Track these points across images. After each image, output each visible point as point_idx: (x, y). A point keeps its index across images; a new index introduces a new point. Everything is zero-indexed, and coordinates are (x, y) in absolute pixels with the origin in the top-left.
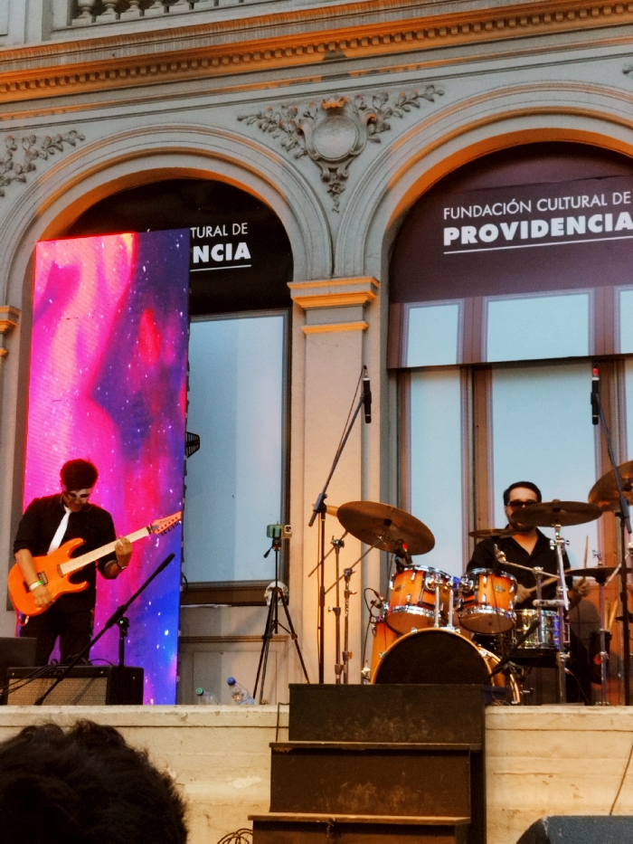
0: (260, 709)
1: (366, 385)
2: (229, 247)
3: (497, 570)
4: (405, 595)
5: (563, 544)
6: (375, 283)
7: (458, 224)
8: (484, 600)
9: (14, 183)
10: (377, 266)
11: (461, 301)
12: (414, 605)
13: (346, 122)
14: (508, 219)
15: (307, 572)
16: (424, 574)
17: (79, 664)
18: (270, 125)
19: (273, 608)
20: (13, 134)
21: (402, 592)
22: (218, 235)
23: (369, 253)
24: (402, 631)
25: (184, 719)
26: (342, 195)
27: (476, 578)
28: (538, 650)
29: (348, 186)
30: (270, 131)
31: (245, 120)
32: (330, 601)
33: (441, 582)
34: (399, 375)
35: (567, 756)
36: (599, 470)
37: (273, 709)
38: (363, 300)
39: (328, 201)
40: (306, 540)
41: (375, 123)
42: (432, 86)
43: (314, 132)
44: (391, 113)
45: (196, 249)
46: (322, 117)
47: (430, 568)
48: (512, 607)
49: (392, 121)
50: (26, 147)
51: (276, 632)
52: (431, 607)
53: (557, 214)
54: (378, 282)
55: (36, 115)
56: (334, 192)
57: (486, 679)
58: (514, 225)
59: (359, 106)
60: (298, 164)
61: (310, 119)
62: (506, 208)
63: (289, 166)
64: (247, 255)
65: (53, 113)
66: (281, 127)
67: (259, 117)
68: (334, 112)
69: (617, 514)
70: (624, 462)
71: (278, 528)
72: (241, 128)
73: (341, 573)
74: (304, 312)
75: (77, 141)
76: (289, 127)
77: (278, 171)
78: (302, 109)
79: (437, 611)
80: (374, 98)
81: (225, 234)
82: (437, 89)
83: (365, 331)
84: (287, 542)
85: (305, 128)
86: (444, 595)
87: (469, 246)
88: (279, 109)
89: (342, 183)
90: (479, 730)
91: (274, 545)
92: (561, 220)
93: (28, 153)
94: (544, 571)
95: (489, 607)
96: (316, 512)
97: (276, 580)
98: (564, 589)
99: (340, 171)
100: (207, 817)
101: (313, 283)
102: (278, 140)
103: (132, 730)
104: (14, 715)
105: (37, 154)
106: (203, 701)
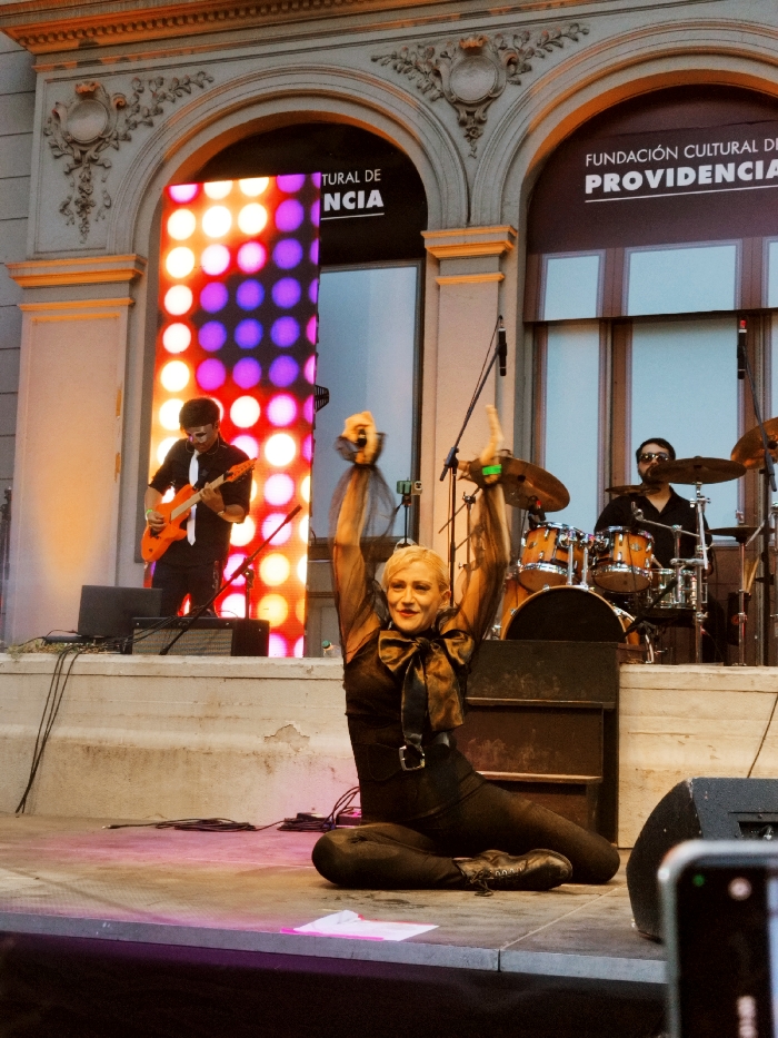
1: (502, 336)
2: (361, 194)
3: (634, 529)
4: (538, 553)
5: (704, 502)
6: (512, 232)
7: (601, 171)
8: (619, 559)
9: (141, 127)
10: (514, 213)
11: (602, 252)
12: (547, 562)
13: (485, 63)
14: (654, 166)
15: (437, 528)
16: (558, 531)
17: (204, 616)
18: (405, 66)
20: (140, 75)
21: (535, 549)
22: (350, 181)
23: (507, 200)
24: (533, 588)
25: (309, 672)
26: (480, 139)
27: (613, 536)
28: (673, 610)
29: (487, 130)
30: (406, 72)
31: (379, 61)
32: (461, 557)
33: (576, 539)
34: (536, 329)
35: (705, 717)
36: (741, 427)
38: (500, 249)
39: (465, 147)
40: (436, 497)
41: (515, 64)
42: (577, 25)
43: (451, 73)
44: (532, 53)
45: (328, 197)
46: (459, 57)
47: (564, 525)
48: (648, 566)
49: (534, 62)
50: (154, 89)
52: (563, 564)
53: (706, 161)
54: (516, 231)
55: (164, 55)
56: (472, 136)
57: (621, 637)
58: (660, 172)
59: (499, 46)
60: (435, 107)
61: (447, 60)
62: (652, 155)
63: (423, 107)
64: (380, 203)
65: (180, 53)
66: (419, 70)
67: (394, 57)
68: (473, 53)
69: (761, 472)
70: (768, 419)
71: (408, 484)
72: (376, 69)
74: (438, 262)
75: (206, 82)
76: (426, 68)
77: (413, 114)
78: (439, 49)
79: (571, 568)
80: (515, 37)
81: (357, 181)
82: (581, 27)
83: (501, 282)
84: (417, 498)
85: (443, 69)
86: (578, 553)
87: (612, 194)
88: (415, 49)
89: (479, 127)
90: (613, 689)
91: (404, 501)
92: (709, 167)
93: (154, 95)
94: (683, 529)
95: (624, 566)
96: (447, 466)
97: (406, 537)
98: (703, 548)
99: (478, 114)
100: (333, 770)
101: (448, 232)
102: (414, 82)
103: (257, 681)
104: (137, 665)
105: (164, 97)
106: (329, 655)
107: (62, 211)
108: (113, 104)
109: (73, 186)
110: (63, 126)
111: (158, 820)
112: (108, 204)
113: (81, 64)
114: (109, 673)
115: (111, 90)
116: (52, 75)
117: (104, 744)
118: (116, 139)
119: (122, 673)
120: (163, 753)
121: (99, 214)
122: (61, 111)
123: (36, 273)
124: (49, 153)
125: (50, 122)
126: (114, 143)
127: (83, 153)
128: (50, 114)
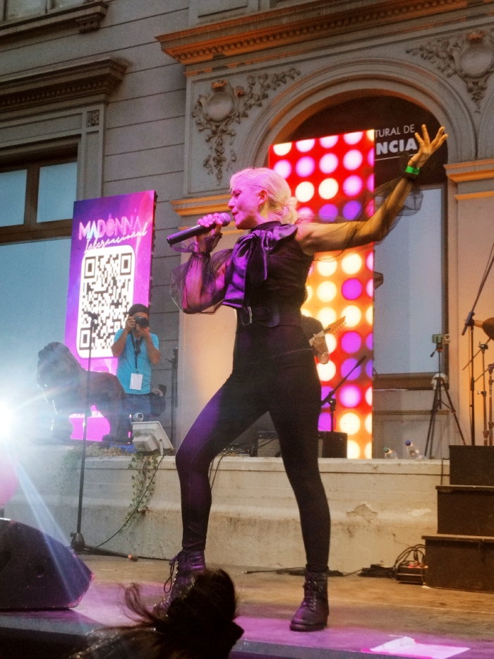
0: (429, 462)
2: (402, 142)
9: (254, 108)
13: (484, 49)
15: (461, 367)
18: (428, 55)
19: (438, 392)
20: (253, 74)
22: (393, 134)
25: (375, 468)
26: (483, 100)
29: (487, 93)
30: (430, 59)
31: (412, 53)
32: (479, 387)
37: (438, 462)
39: (472, 106)
40: (461, 345)
43: (461, 57)
45: (379, 145)
46: (466, 46)
50: (262, 82)
51: (440, 408)
55: (268, 60)
56: (476, 99)
60: (450, 80)
61: (458, 48)
63: (443, 82)
65: (278, 57)
66: (438, 56)
67: (421, 49)
68: (476, 42)
72: (409, 59)
73: (486, 368)
74: (456, 185)
75: (295, 75)
76: (444, 55)
77: (435, 86)
78: (452, 41)
81: (399, 134)
84: (447, 346)
85: (455, 54)
88: (435, 42)
89: (482, 92)
91: (437, 348)
93: (262, 86)
96: (467, 325)
97: (440, 372)
99: (480, 84)
100: (394, 535)
101: (463, 164)
102: (435, 65)
103: (340, 475)
104: (261, 464)
105: (269, 87)
106: (389, 457)
107: (205, 165)
108: (236, 94)
109: (211, 148)
110: (204, 110)
111: (278, 567)
112: (234, 159)
113: (214, 69)
114: (243, 469)
115: (234, 86)
116: (197, 78)
117: (241, 516)
118: (238, 116)
119: (251, 469)
120: (280, 523)
121: (228, 166)
122: (203, 101)
123: (189, 206)
124: (195, 128)
125: (196, 108)
126: (237, 119)
127: (217, 127)
128: (195, 102)
